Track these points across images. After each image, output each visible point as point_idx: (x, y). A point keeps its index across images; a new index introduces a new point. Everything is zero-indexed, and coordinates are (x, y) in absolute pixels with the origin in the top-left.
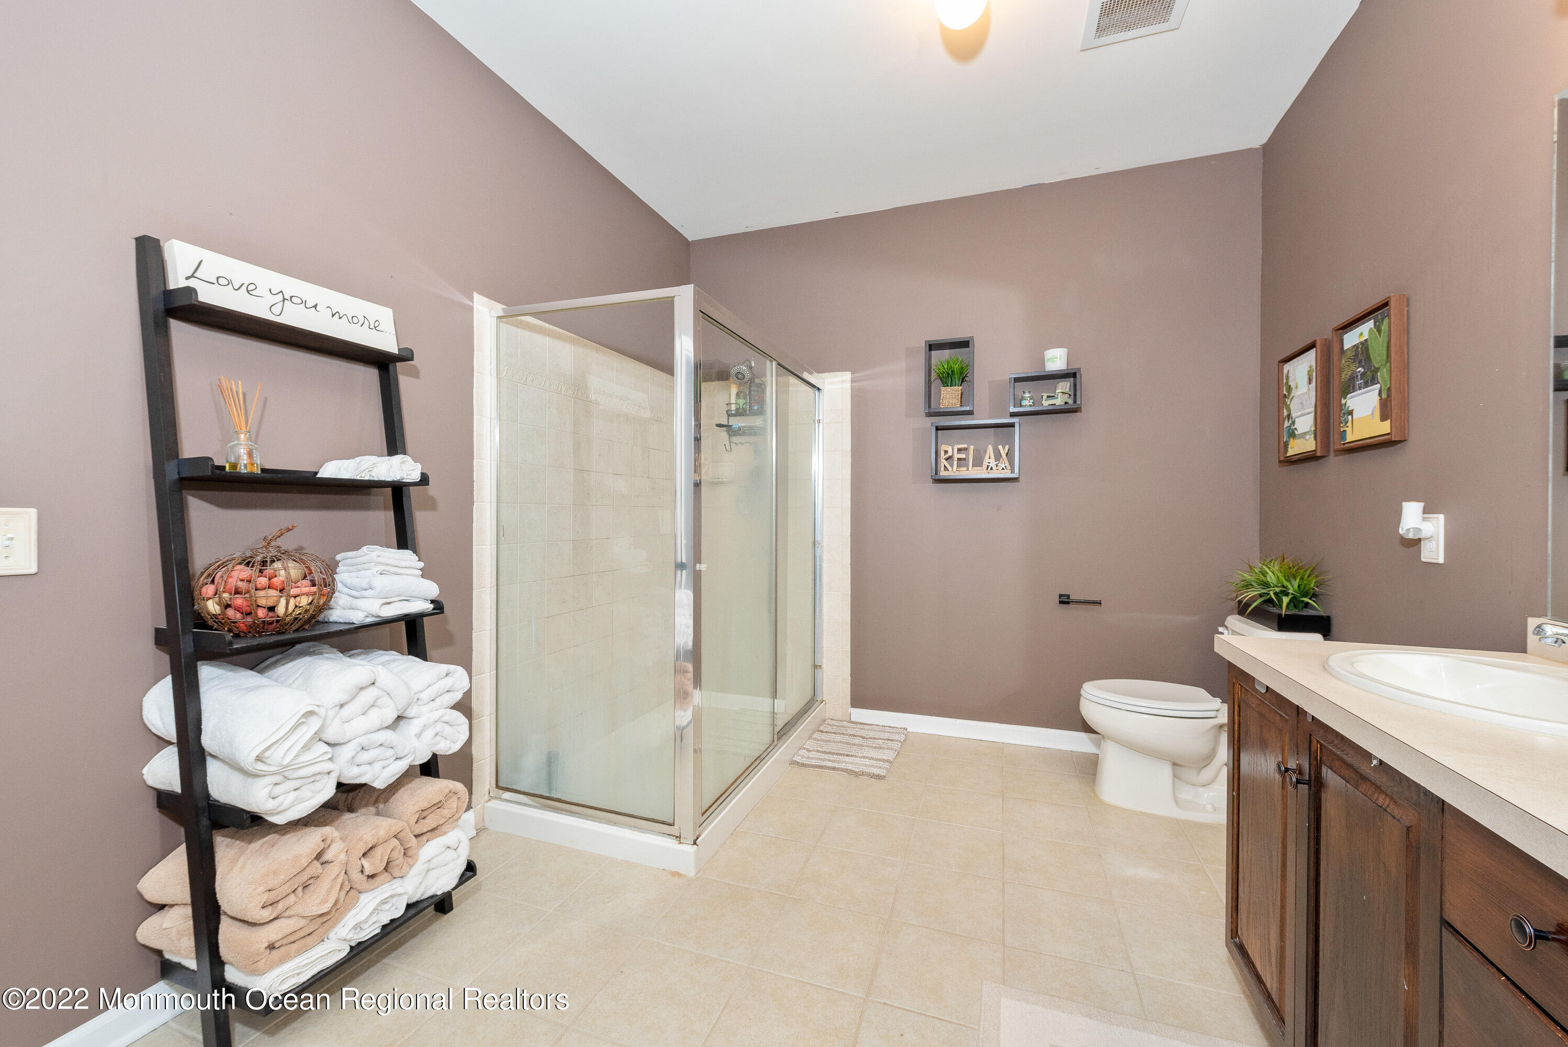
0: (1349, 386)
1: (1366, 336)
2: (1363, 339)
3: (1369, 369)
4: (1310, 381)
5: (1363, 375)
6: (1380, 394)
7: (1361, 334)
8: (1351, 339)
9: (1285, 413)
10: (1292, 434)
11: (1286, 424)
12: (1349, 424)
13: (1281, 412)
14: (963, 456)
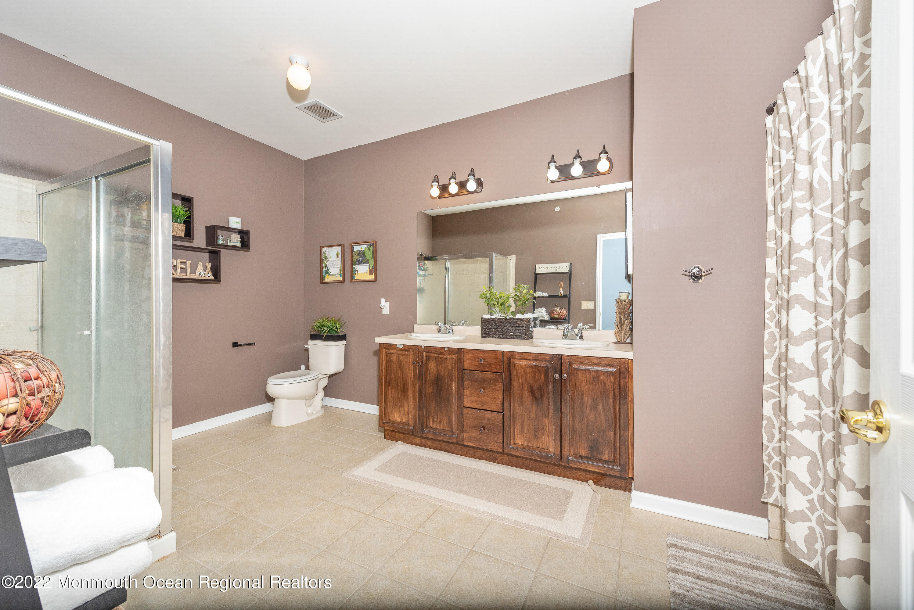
0: (356, 262)
1: (363, 249)
2: (362, 250)
3: (365, 259)
4: (338, 257)
5: (362, 260)
6: (369, 267)
7: (362, 248)
8: (357, 248)
9: (323, 265)
10: (328, 273)
11: (324, 269)
12: (357, 274)
13: (321, 265)
14: (184, 267)
